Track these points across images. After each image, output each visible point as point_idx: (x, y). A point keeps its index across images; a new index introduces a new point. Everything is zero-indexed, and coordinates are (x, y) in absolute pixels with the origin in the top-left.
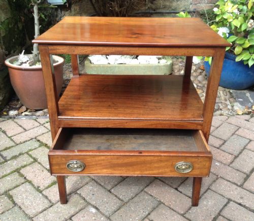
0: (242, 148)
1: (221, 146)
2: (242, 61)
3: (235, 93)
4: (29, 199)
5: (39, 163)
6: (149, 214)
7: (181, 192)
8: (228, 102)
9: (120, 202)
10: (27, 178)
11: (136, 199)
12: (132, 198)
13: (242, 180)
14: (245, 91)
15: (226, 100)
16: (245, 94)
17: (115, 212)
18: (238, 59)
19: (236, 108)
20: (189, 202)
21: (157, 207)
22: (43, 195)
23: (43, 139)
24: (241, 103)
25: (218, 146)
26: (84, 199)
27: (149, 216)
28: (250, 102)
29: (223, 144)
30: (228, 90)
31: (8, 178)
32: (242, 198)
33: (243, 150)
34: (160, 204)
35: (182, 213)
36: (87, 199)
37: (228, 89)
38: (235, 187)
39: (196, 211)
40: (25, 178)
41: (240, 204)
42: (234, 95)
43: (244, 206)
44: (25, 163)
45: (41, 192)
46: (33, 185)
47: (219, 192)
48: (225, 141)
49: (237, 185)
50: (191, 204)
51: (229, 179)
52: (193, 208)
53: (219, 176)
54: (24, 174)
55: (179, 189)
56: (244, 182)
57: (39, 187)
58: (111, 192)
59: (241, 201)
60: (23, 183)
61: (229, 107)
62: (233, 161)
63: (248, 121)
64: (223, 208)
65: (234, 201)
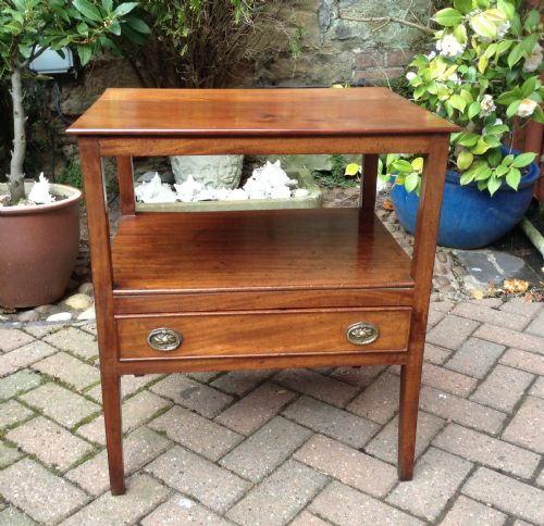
0: (492, 364)
1: (445, 362)
2: (474, 184)
3: (464, 256)
4: (37, 491)
5: (48, 418)
6: (310, 502)
7: (373, 456)
8: (450, 276)
9: (243, 482)
10: (24, 449)
11: (277, 475)
12: (269, 475)
13: (499, 425)
14: (485, 252)
15: (445, 272)
16: (485, 257)
17: (235, 503)
18: (465, 180)
19: (468, 286)
20: (392, 474)
22: (67, 480)
23: (48, 368)
24: (479, 277)
25: (440, 362)
26: (163, 483)
27: (311, 506)
28: (498, 273)
29: (451, 357)
30: (448, 250)
32: (501, 458)
33: (493, 367)
34: (331, 481)
35: (380, 495)
36: (170, 481)
37: (447, 247)
38: (486, 438)
39: (410, 489)
40: (20, 449)
41: (500, 471)
42: (461, 259)
43: (509, 474)
44: (15, 419)
45: (62, 475)
46: (41, 463)
47: (454, 450)
48: (454, 352)
49: (489, 435)
50: (396, 477)
51: (470, 424)
52: (402, 484)
53: (449, 420)
54: (15, 441)
55: (367, 451)
56: (504, 429)
57: (54, 466)
58: (220, 466)
59: (501, 465)
60: (16, 461)
61: (454, 285)
62: (475, 390)
63: (497, 309)
64: (465, 481)
65: (486, 466)
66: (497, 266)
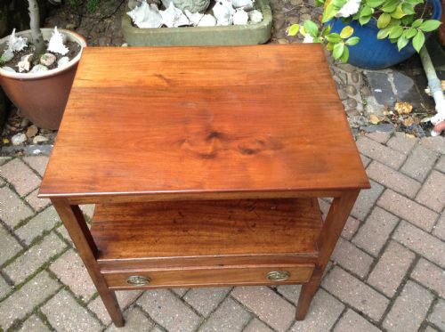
0: (372, 205)
2: (387, 39)
4: (71, 321)
7: (281, 295)
8: (358, 97)
9: (197, 318)
10: (62, 280)
11: (219, 312)
12: (215, 310)
13: (366, 271)
14: (387, 71)
15: (355, 93)
16: (386, 76)
18: (381, 35)
19: (370, 109)
20: (290, 312)
21: (249, 323)
22: (88, 311)
24: (380, 98)
26: (148, 316)
28: (393, 94)
30: (361, 70)
31: (35, 283)
32: (364, 302)
33: (372, 208)
34: (253, 318)
36: (152, 315)
37: (360, 67)
38: (356, 281)
39: (302, 328)
40: (59, 280)
41: (361, 313)
42: (369, 79)
43: (366, 317)
44: (54, 252)
45: (85, 306)
46: (72, 293)
47: (334, 292)
49: (359, 278)
50: (294, 316)
51: (348, 268)
52: (297, 323)
53: (335, 263)
54: (56, 273)
55: (278, 290)
56: (370, 272)
57: (81, 297)
58: (184, 301)
59: (361, 308)
60: (57, 292)
61: (360, 108)
62: (356, 232)
63: (385, 145)
64: (337, 321)
65: (353, 308)
66: (393, 86)
